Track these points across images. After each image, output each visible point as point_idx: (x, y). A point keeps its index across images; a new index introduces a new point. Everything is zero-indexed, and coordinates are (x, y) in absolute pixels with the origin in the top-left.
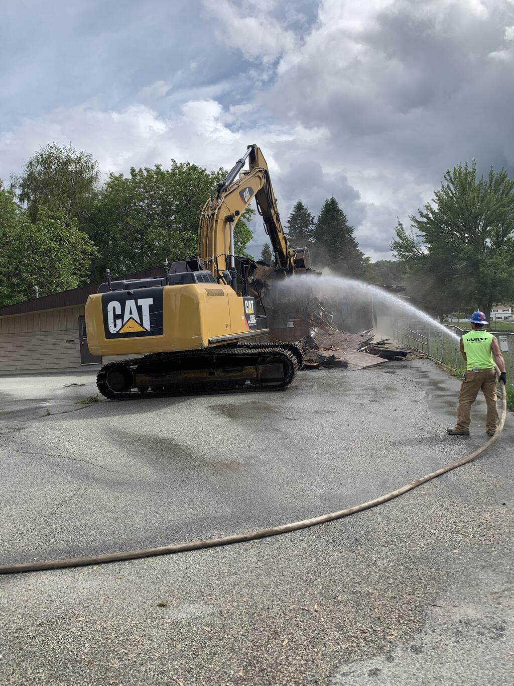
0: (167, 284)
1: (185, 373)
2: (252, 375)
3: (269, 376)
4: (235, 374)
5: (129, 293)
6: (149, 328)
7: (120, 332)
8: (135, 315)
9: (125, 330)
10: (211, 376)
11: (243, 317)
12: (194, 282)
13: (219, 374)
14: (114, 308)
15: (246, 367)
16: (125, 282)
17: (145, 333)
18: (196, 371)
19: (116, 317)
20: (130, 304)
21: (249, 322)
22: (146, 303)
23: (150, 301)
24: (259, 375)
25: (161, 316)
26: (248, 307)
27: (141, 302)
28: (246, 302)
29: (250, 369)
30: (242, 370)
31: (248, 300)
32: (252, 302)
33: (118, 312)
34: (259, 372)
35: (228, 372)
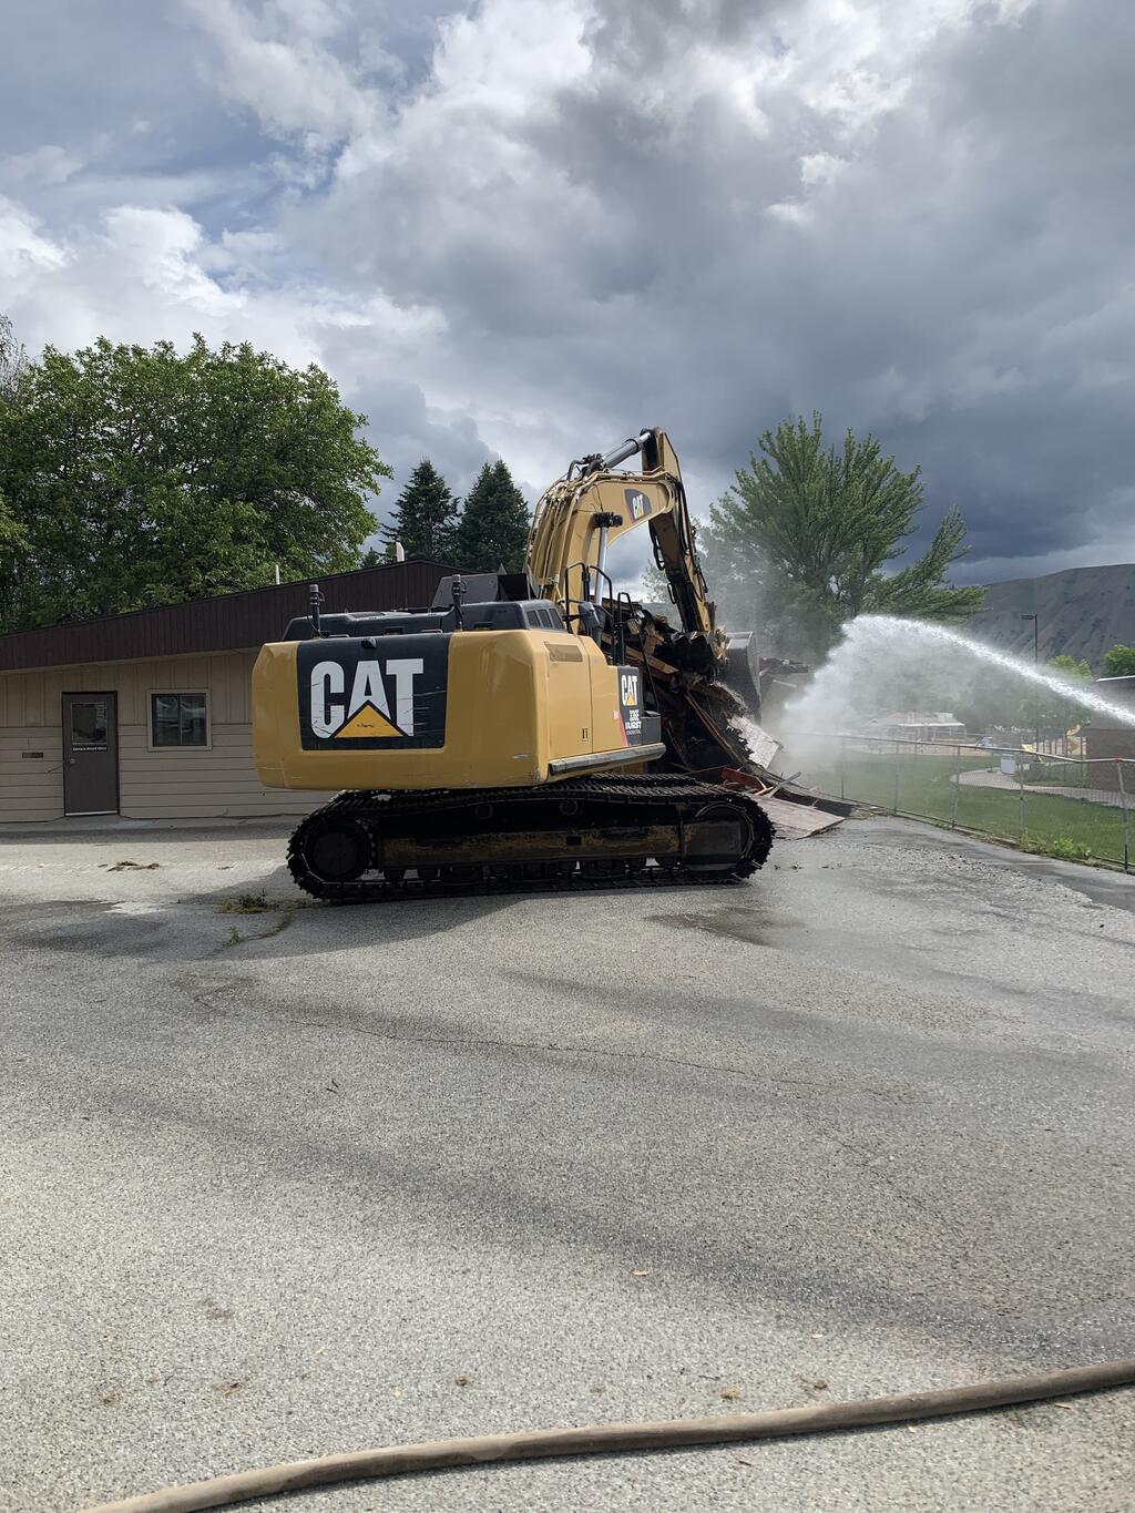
0: (457, 627)
1: (507, 838)
2: (668, 847)
3: (706, 851)
4: (628, 844)
5: (366, 645)
6: (409, 731)
7: (340, 735)
8: (378, 697)
9: (351, 732)
10: (571, 848)
11: (617, 715)
12: (522, 626)
13: (591, 841)
14: (327, 678)
15: (655, 828)
16: (351, 617)
17: (401, 742)
18: (537, 833)
19: (331, 699)
20: (367, 670)
21: (628, 726)
22: (406, 670)
23: (417, 666)
24: (686, 847)
25: (441, 701)
26: (626, 690)
27: (393, 666)
28: (624, 677)
29: (664, 833)
30: (645, 835)
31: (628, 673)
32: (635, 679)
33: (338, 687)
34: (686, 840)
35: (612, 837)
